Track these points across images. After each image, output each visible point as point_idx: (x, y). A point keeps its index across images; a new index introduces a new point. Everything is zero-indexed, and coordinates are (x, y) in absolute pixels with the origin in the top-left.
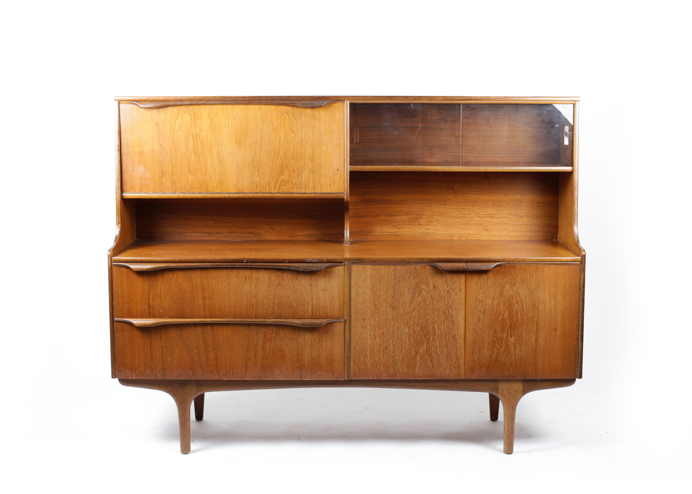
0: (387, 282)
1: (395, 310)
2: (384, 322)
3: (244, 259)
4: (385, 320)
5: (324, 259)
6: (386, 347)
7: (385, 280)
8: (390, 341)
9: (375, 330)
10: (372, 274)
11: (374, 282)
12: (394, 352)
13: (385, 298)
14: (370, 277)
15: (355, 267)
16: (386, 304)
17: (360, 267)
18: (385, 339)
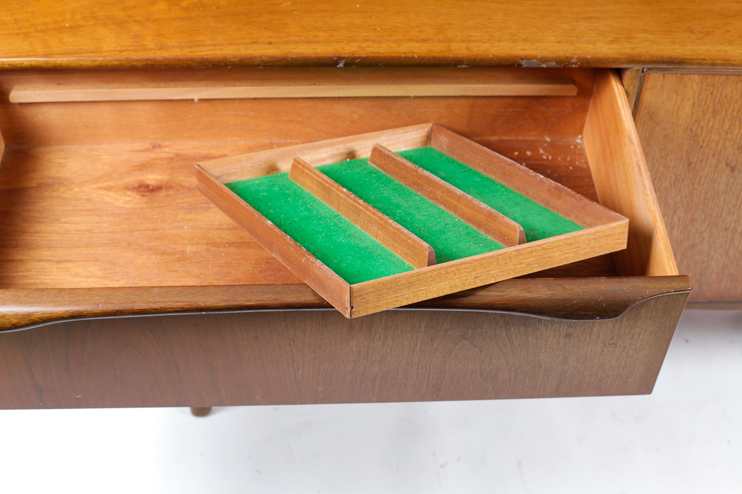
0: (735, 113)
1: (736, 173)
2: (702, 197)
3: (340, 59)
4: (706, 193)
5: (574, 60)
6: (693, 246)
7: (730, 110)
8: (706, 235)
9: (675, 212)
10: (700, 94)
11: (700, 114)
12: (708, 254)
13: (719, 148)
14: (691, 103)
15: (655, 80)
16: (719, 160)
17: (671, 79)
18: (694, 230)
